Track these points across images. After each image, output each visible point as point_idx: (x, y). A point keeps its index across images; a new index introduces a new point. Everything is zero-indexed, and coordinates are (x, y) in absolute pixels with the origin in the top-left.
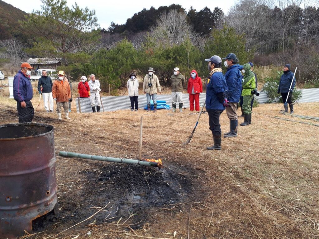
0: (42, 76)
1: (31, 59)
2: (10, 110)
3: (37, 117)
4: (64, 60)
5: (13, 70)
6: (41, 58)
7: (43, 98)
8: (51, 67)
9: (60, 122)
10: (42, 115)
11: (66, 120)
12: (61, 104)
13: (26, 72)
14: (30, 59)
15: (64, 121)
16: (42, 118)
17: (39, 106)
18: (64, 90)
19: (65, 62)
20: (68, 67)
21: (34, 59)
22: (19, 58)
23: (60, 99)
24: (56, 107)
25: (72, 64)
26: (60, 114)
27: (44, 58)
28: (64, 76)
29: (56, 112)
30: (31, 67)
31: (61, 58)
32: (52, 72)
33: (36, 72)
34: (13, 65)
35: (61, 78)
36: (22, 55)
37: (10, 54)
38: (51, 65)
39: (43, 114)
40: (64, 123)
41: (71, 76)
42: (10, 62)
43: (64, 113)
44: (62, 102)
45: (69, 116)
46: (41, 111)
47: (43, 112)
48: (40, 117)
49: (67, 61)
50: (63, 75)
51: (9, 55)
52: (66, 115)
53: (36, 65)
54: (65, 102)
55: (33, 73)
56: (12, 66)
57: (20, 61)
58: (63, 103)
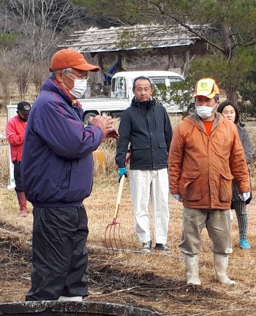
0: (133, 101)
1: (95, 29)
2: (9, 239)
3: (105, 269)
4: (218, 29)
5: (25, 76)
6: (133, 25)
7: (129, 191)
8: (165, 59)
9: (195, 297)
10: (125, 263)
11: (217, 289)
12: (200, 219)
13: (71, 84)
14: (91, 29)
15: (208, 293)
16: (122, 275)
17: (114, 223)
18: (214, 159)
19: (224, 41)
20: (234, 59)
21: (103, 31)
22: (49, 27)
23: (194, 197)
24: (180, 231)
25: (249, 49)
26: (194, 262)
27: (142, 26)
28: (216, 98)
29: (179, 250)
30: (88, 66)
31: (207, 22)
32: (168, 83)
33: (109, 81)
34: (28, 56)
35: (205, 110)
36: (62, 14)
37: (18, 14)
38: (168, 51)
39: (129, 256)
40: (210, 300)
41: (245, 99)
42: (16, 45)
43: (209, 257)
44: (202, 211)
45: (230, 271)
46: (122, 245)
47: (128, 251)
48: (116, 272)
49: (230, 36)
50: (211, 96)
51: (16, 17)
52: (218, 264)
53: (112, 54)
54: (215, 210)
55: (97, 88)
56: (25, 58)
57: (54, 40)
58: (209, 213)
